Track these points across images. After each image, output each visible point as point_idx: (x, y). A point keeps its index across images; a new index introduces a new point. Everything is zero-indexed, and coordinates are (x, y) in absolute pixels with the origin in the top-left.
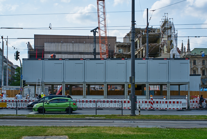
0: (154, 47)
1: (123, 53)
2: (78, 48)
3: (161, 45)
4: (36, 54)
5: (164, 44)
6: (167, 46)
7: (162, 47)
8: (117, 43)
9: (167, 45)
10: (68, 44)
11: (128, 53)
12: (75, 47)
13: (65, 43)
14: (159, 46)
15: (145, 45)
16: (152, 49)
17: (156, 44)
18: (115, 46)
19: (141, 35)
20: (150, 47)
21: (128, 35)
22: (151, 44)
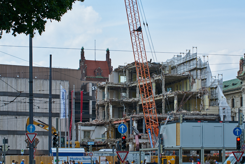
0: (190, 96)
1: (122, 100)
2: (24, 87)
3: (201, 93)
6: (208, 96)
7: (201, 96)
8: (109, 84)
9: (208, 94)
10: (10, 79)
11: (129, 101)
12: (19, 84)
13: (4, 77)
14: (195, 94)
15: (177, 93)
16: (188, 99)
17: (193, 93)
18: (106, 88)
19: (164, 76)
20: (184, 96)
21: (116, 72)
22: (186, 92)
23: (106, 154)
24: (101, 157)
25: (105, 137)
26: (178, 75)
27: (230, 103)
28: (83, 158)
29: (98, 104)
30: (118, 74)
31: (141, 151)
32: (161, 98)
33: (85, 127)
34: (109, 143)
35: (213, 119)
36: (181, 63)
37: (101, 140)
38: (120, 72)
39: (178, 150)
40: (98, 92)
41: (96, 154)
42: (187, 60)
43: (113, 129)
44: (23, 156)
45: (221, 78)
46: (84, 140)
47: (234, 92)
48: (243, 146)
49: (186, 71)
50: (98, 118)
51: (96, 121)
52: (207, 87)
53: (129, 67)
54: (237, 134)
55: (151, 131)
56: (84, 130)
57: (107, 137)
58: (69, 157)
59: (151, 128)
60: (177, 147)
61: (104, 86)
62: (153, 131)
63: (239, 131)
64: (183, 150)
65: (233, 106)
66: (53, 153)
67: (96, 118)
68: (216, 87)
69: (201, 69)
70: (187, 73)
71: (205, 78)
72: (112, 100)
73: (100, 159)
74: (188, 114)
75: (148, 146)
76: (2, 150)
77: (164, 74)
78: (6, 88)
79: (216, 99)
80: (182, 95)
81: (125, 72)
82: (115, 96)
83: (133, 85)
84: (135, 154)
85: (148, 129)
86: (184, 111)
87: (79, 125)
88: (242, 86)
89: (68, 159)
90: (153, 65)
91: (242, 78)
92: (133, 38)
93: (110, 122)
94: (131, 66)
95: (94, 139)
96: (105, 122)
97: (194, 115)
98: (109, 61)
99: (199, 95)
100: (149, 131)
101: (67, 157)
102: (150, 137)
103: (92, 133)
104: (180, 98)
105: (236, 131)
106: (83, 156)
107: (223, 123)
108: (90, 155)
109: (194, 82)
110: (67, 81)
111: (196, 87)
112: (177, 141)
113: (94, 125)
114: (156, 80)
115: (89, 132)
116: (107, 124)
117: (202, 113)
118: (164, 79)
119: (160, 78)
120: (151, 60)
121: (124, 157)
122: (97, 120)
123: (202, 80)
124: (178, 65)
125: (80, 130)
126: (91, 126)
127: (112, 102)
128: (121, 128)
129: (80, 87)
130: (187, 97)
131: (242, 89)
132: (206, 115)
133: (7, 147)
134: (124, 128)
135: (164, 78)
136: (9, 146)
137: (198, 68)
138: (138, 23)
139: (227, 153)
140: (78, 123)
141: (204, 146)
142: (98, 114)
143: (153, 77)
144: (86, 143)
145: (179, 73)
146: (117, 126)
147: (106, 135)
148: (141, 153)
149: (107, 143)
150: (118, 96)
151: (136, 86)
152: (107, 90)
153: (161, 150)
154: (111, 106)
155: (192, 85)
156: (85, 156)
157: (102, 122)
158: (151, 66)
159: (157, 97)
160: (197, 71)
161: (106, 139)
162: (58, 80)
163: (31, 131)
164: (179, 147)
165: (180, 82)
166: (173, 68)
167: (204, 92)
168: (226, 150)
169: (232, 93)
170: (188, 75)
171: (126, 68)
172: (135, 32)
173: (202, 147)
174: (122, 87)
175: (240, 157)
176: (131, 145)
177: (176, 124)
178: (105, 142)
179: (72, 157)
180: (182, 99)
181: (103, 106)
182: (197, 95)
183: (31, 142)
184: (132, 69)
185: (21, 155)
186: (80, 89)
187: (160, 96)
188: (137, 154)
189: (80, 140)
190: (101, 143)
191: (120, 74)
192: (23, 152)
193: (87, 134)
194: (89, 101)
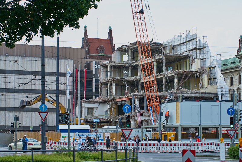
0: (189, 76)
1: (125, 79)
3: (200, 72)
5: (203, 72)
6: (207, 75)
7: (200, 75)
8: (112, 63)
9: (207, 73)
10: (16, 58)
11: (131, 79)
14: (195, 74)
15: (177, 72)
16: (187, 78)
17: (192, 72)
18: (109, 67)
19: (165, 56)
20: (184, 75)
21: (119, 51)
22: (185, 71)
23: (110, 130)
24: (105, 134)
25: (108, 114)
26: (178, 55)
27: (229, 81)
28: (89, 134)
29: (102, 82)
30: (121, 53)
31: (142, 128)
32: (162, 76)
33: (89, 104)
34: (112, 120)
35: (212, 97)
36: (181, 43)
37: (104, 117)
38: (122, 51)
39: (178, 127)
40: (101, 70)
41: (100, 131)
42: (188, 40)
43: (116, 106)
44: (32, 132)
45: (220, 58)
46: (87, 117)
47: (233, 70)
48: (236, 125)
49: (186, 51)
50: (101, 95)
51: (99, 98)
52: (206, 67)
53: (131, 46)
54: (231, 114)
55: (152, 109)
56: (87, 107)
57: (110, 114)
58: (76, 134)
59: (152, 106)
60: (177, 124)
61: (107, 65)
62: (154, 108)
63: (232, 110)
64: (182, 127)
65: (232, 84)
66: (60, 129)
67: (100, 95)
68: (215, 67)
69: (200, 49)
70: (187, 53)
71: (205, 58)
72: (115, 78)
73: (104, 135)
74: (187, 92)
75: (149, 123)
76: (13, 127)
77: (165, 54)
78: (13, 66)
79: (215, 78)
80: (182, 74)
81: (128, 51)
82: (117, 74)
83: (135, 64)
84: (137, 131)
85: (149, 106)
86: (184, 90)
87: (83, 102)
88: (241, 65)
89: (74, 135)
90: (154, 45)
91: (240, 57)
92: (136, 19)
93: (113, 99)
94: (133, 46)
95: (97, 116)
96: (108, 100)
97: (193, 93)
98: (111, 39)
99: (198, 74)
100: (150, 108)
101: (73, 134)
102: (151, 114)
103: (95, 110)
104: (180, 77)
105: (229, 111)
106: (88, 132)
107: (220, 102)
108: (95, 132)
109: (193, 61)
110: (72, 59)
111: (196, 67)
112: (177, 119)
113: (98, 102)
114: (157, 60)
115: (92, 109)
116: (110, 102)
117: (201, 91)
118: (165, 59)
119: (161, 57)
120: (152, 40)
121: (128, 135)
122: (101, 97)
123: (201, 59)
124: (179, 45)
125: (84, 107)
126: (95, 103)
127: (115, 80)
128: (125, 108)
129: (84, 65)
130: (186, 76)
131: (240, 68)
132: (205, 93)
133: (18, 125)
134: (129, 108)
135: (165, 57)
136: (20, 124)
137: (198, 48)
138: (141, 5)
139: (224, 130)
140: (82, 100)
141: (202, 124)
142: (101, 92)
143: (154, 57)
144: (90, 119)
145: (179, 52)
146: (119, 103)
147: (109, 112)
148: (142, 130)
149: (110, 120)
150: (121, 74)
151: (138, 65)
152: (110, 68)
153: (162, 127)
154: (114, 84)
155: (191, 64)
156: (90, 132)
157: (105, 99)
158: (153, 45)
159: (158, 75)
160: (196, 51)
161: (109, 116)
163: (43, 110)
164: (178, 124)
165: (180, 61)
166: (173, 48)
167: (203, 71)
168: (222, 127)
169: (231, 71)
170: (188, 55)
171: (128, 47)
172: (138, 14)
173: (200, 125)
174: (124, 66)
175: (233, 134)
176: (133, 122)
177: (175, 102)
178: (108, 119)
179: (78, 133)
180: (181, 78)
181: (106, 84)
182: (196, 74)
183: (43, 120)
184: (134, 48)
185: (30, 131)
186: (84, 68)
187: (161, 75)
188: (139, 131)
189: (84, 117)
190: (104, 119)
191: (122, 54)
192: (32, 129)
193: (91, 110)
194: (92, 78)
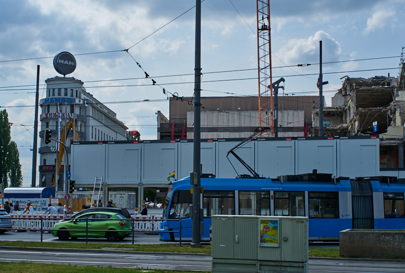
0: (376, 115)
1: (326, 128)
4: (171, 133)
5: (395, 109)
8: (317, 108)
9: (400, 110)
10: (231, 113)
12: (243, 117)
15: (358, 111)
16: (372, 119)
17: (380, 109)
20: (367, 115)
22: (370, 110)
24: (52, 199)
26: (377, 88)
35: (394, 144)
77: (355, 88)
84: (113, 196)
109: (397, 95)
132: (382, 139)
155: (395, 100)
162: (290, 110)
182: (388, 112)
188: (117, 195)
